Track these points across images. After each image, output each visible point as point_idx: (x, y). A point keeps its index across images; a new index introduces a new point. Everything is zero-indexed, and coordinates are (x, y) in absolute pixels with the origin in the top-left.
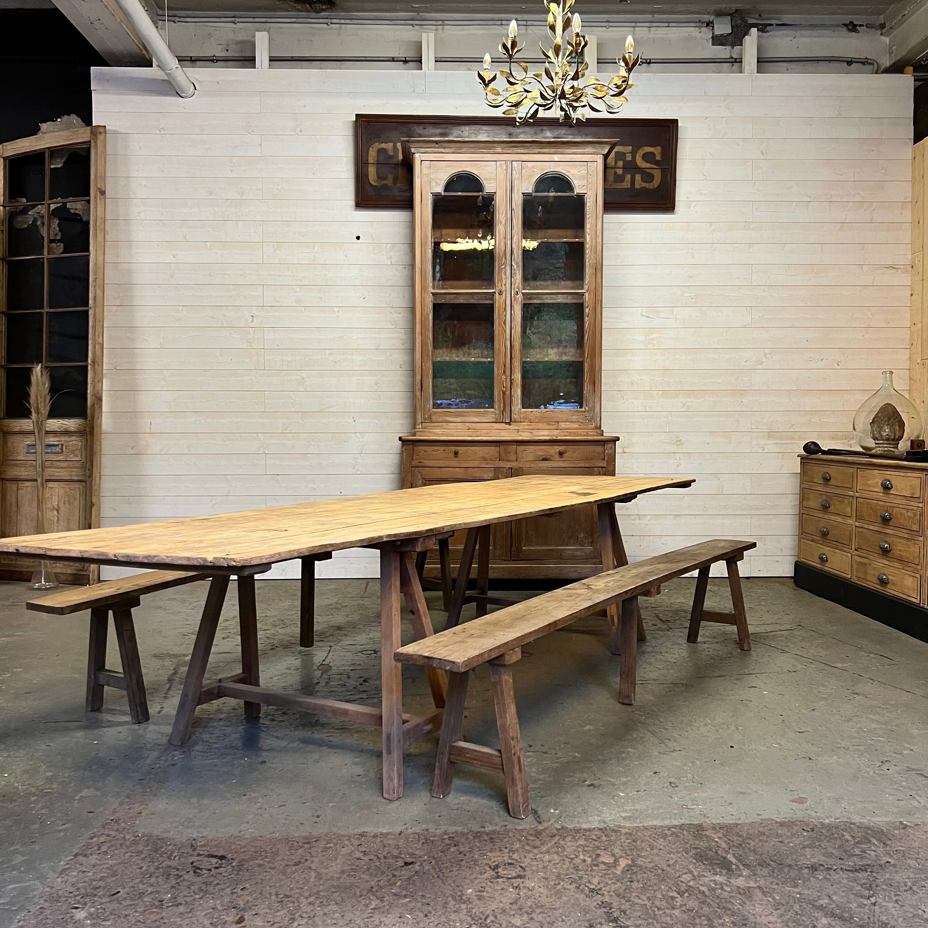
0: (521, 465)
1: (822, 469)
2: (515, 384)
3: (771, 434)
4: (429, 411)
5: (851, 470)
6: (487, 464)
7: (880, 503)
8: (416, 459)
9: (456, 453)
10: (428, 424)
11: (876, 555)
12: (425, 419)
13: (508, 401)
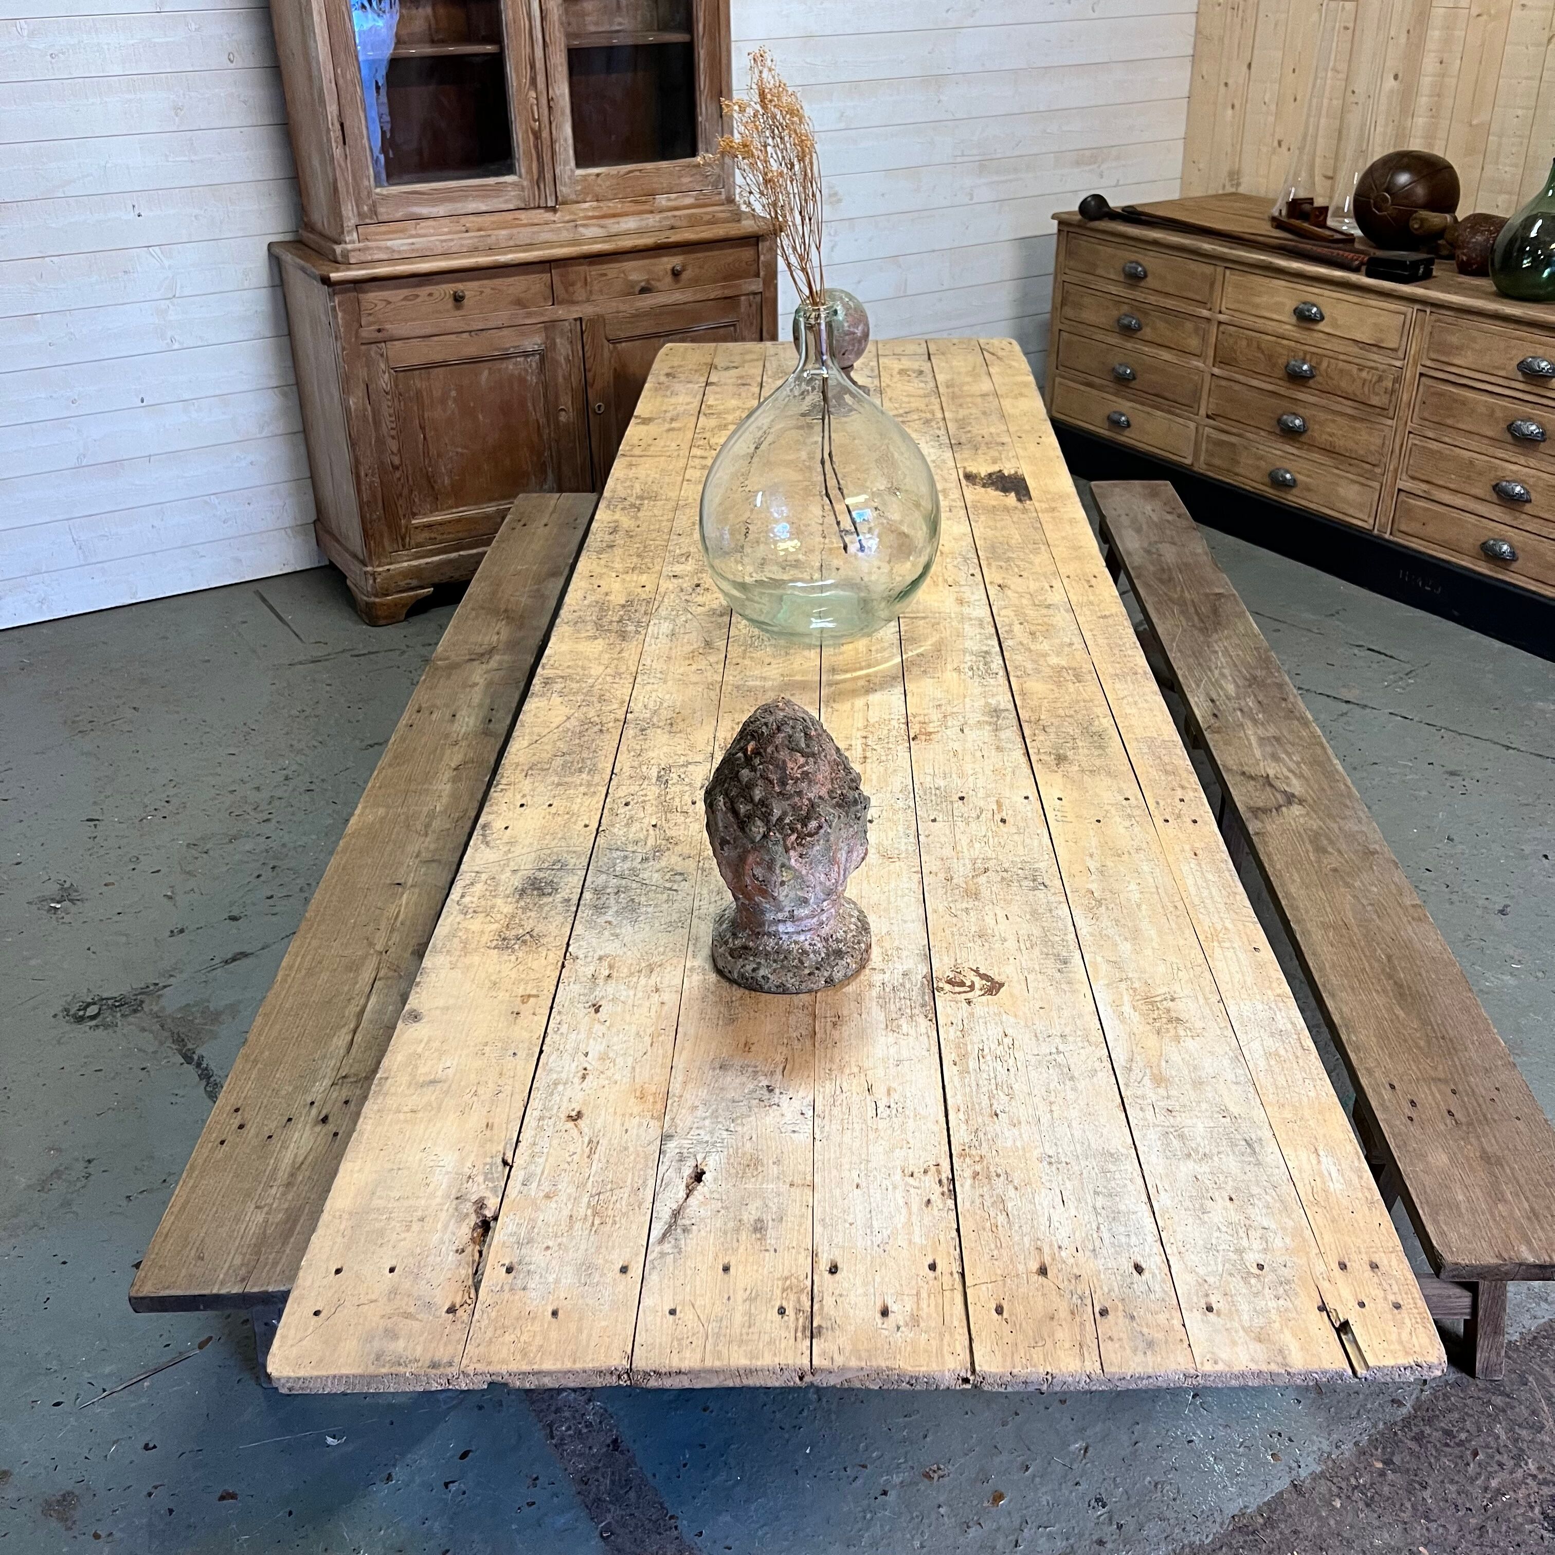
0: (598, 310)
1: (1120, 253)
2: (557, 112)
3: (983, 166)
4: (369, 194)
5: (1208, 269)
6: (529, 315)
7: (1285, 342)
8: (370, 324)
9: (458, 299)
10: (372, 228)
11: (1262, 433)
12: (360, 215)
13: (547, 158)
